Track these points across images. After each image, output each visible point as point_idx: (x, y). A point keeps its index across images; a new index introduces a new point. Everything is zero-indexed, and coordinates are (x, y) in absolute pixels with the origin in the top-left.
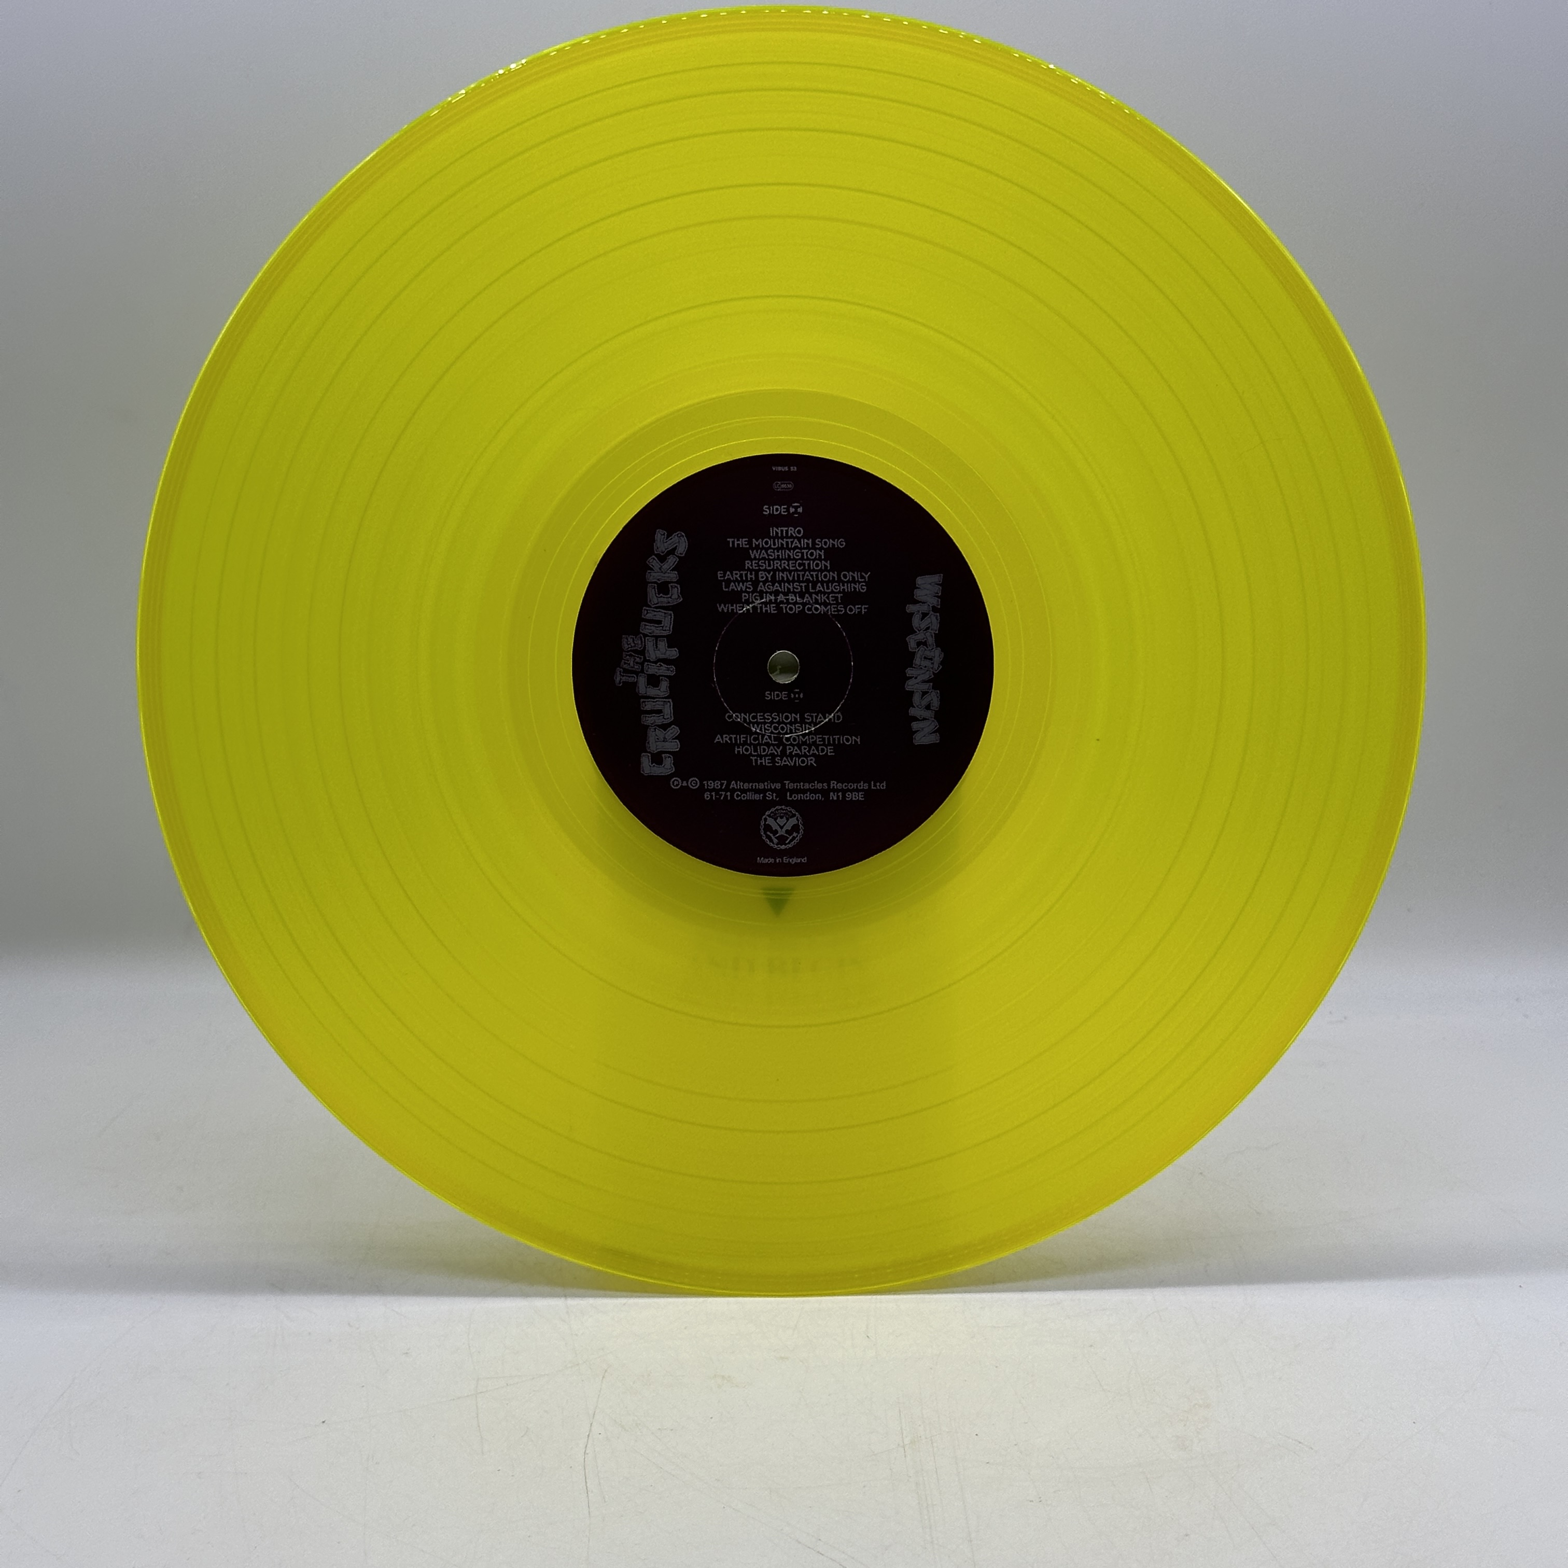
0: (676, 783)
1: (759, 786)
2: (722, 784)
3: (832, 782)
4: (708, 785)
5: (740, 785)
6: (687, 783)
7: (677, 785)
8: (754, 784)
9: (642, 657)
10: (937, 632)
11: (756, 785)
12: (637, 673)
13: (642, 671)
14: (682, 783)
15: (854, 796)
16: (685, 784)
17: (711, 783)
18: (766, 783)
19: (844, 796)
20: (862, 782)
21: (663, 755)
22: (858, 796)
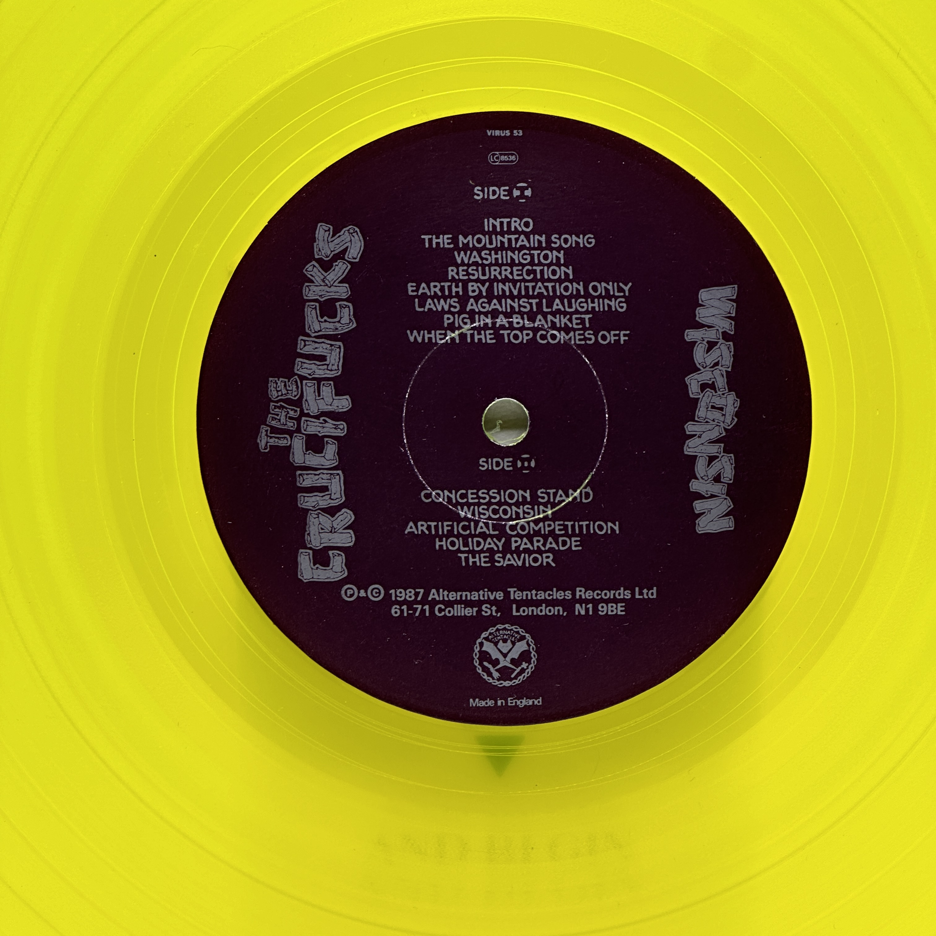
0: (349, 592)
1: (471, 595)
2: (417, 594)
3: (578, 589)
4: (396, 596)
5: (443, 595)
6: (366, 592)
7: (351, 596)
8: (464, 593)
9: (298, 409)
10: (730, 370)
11: (466, 595)
12: (291, 433)
13: (298, 430)
14: (359, 592)
15: (610, 608)
16: (362, 593)
17: (401, 593)
18: (481, 592)
19: (595, 609)
20: (622, 588)
21: (330, 553)
22: (616, 608)
